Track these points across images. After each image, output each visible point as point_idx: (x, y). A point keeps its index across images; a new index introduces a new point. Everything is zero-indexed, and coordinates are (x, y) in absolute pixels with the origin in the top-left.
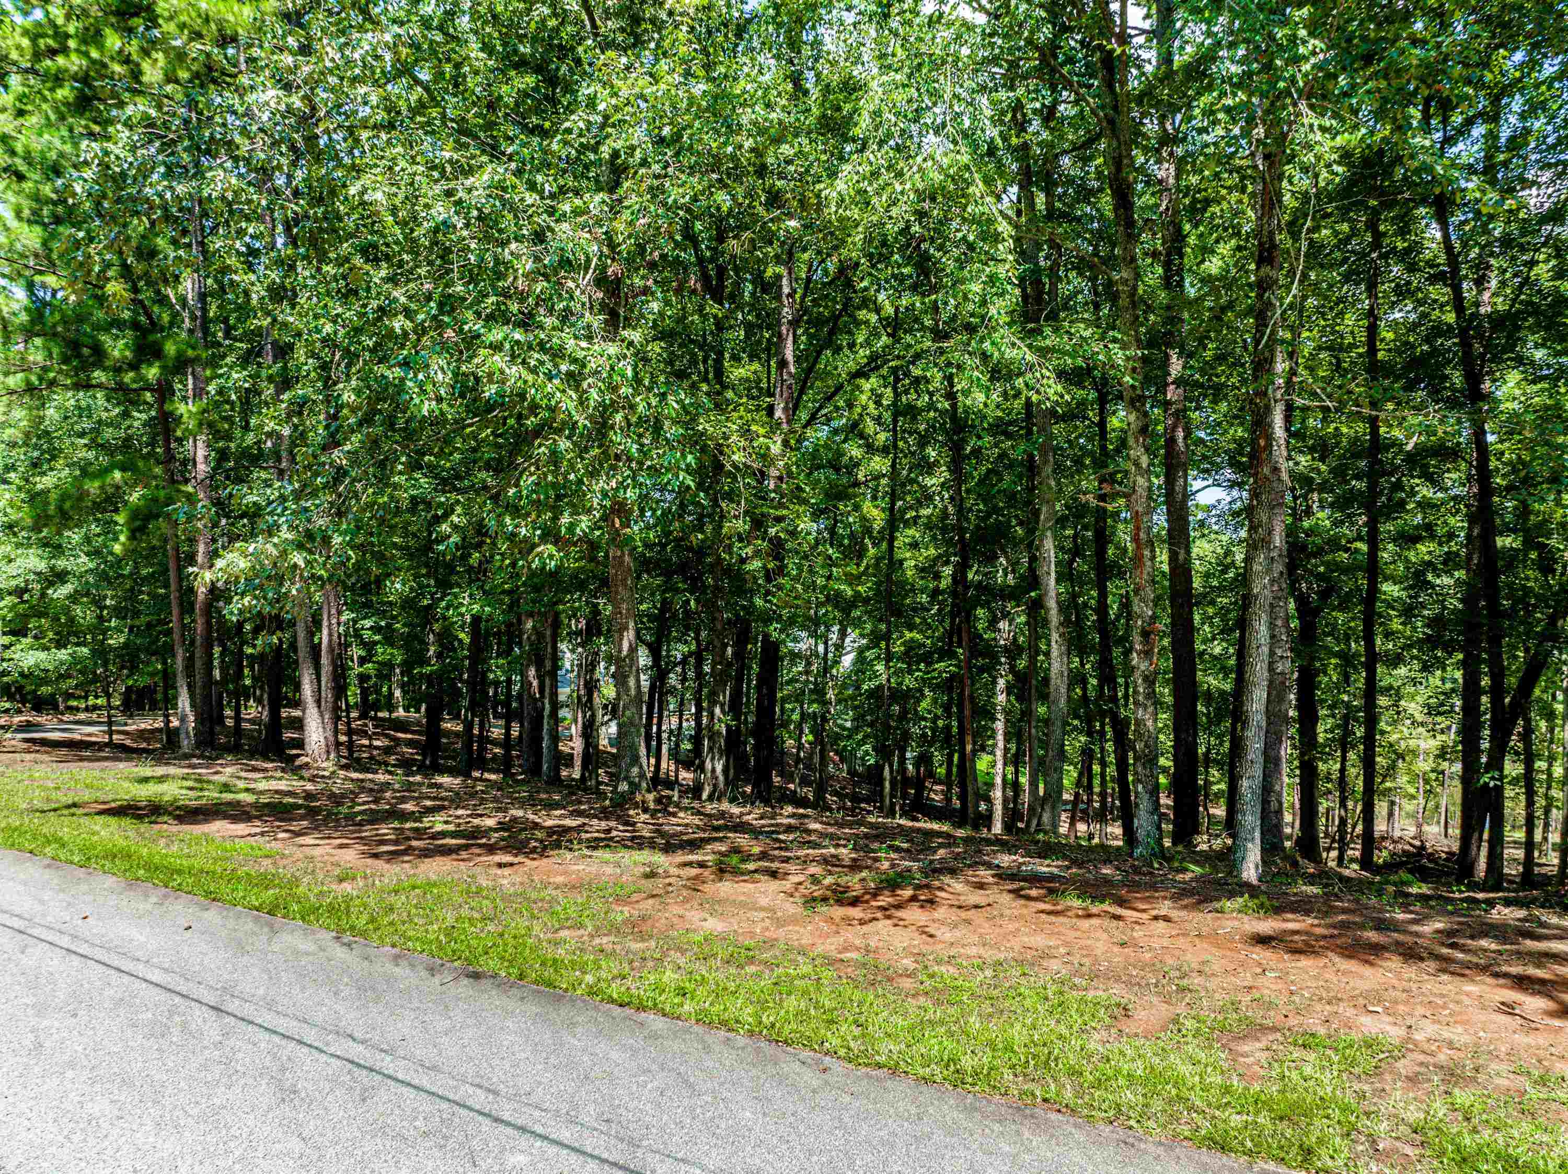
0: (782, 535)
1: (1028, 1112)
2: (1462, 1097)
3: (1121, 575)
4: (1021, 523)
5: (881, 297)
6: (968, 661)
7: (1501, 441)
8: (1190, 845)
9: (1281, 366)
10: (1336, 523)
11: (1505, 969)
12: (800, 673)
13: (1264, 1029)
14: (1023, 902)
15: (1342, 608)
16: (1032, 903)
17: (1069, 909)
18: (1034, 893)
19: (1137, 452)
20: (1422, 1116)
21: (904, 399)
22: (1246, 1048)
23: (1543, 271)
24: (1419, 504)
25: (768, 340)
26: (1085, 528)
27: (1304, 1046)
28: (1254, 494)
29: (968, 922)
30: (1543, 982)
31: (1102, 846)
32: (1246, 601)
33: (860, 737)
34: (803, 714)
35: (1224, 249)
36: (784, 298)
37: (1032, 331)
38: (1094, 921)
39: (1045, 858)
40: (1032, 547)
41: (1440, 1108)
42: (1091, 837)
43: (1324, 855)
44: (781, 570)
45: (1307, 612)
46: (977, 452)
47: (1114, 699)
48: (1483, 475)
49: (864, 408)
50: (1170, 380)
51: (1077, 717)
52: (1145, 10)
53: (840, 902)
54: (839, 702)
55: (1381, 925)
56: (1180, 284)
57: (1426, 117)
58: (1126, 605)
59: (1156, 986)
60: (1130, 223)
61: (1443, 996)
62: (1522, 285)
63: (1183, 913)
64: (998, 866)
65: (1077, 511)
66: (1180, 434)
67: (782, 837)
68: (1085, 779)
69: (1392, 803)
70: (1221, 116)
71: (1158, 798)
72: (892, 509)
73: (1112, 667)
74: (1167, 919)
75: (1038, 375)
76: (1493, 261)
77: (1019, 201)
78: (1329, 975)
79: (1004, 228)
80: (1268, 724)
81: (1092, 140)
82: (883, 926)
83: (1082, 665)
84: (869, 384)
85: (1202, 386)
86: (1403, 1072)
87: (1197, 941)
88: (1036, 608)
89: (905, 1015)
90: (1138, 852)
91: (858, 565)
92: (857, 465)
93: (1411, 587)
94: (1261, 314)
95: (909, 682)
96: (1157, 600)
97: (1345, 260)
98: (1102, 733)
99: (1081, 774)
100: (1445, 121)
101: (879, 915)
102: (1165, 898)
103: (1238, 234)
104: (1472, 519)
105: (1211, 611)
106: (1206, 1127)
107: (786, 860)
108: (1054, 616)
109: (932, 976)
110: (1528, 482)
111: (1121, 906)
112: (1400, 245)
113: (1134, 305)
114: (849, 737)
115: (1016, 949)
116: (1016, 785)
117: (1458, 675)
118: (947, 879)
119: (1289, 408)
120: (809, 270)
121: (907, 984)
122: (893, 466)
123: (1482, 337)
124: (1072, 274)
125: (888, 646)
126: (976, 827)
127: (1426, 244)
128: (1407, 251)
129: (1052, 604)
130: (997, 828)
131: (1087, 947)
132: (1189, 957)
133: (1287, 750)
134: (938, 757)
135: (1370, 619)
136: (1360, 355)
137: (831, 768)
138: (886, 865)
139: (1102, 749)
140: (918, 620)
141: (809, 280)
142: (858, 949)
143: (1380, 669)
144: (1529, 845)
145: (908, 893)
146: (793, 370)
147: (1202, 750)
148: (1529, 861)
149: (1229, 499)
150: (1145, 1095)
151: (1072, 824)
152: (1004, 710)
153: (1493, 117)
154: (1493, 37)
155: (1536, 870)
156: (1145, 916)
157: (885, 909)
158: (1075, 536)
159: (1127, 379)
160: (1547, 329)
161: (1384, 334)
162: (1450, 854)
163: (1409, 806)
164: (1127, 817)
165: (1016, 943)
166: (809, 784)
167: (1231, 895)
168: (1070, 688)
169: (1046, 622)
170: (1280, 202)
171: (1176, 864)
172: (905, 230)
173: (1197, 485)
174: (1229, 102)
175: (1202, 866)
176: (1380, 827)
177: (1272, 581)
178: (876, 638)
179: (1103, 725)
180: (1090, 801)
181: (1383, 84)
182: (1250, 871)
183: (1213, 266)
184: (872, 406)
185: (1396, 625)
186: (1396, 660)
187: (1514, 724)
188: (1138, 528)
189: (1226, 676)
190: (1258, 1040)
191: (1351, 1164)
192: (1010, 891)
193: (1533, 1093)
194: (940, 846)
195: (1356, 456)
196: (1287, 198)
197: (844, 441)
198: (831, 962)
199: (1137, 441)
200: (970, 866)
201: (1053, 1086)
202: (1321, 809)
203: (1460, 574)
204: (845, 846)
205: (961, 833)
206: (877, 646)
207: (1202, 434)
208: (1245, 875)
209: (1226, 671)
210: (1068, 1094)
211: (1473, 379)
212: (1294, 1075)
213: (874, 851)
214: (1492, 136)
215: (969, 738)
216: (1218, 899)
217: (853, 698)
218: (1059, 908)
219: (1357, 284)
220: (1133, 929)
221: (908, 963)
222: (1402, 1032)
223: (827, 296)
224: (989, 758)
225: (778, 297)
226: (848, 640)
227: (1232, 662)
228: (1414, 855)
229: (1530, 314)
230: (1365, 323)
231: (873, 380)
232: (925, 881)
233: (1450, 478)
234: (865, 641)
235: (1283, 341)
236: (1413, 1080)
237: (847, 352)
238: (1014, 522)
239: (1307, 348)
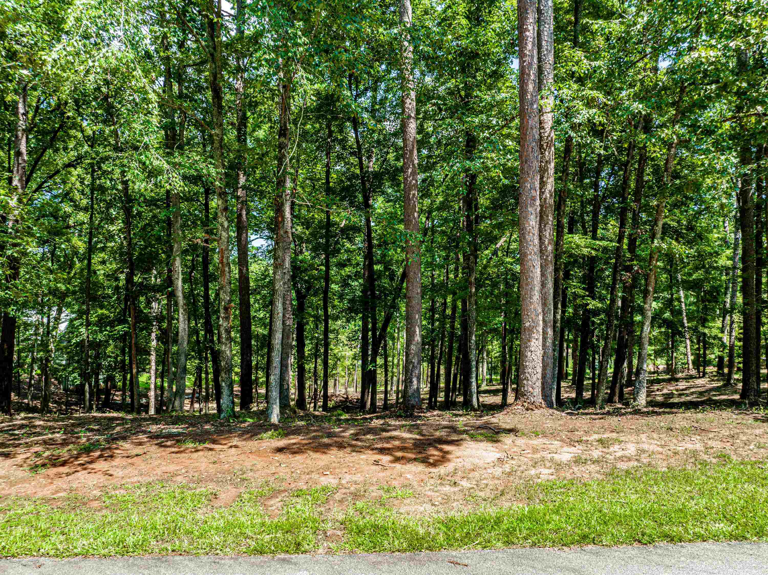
0: (16, 255)
1: (164, 559)
2: (360, 504)
3: (215, 279)
4: (164, 252)
5: (85, 124)
6: (134, 325)
7: (376, 226)
8: (248, 409)
9: (289, 184)
10: (313, 258)
11: (376, 446)
12: (31, 335)
13: (280, 492)
14: (163, 449)
15: (315, 295)
16: (168, 449)
17: (187, 449)
18: (169, 443)
19: (222, 219)
20: (344, 516)
21: (98, 182)
22: (272, 502)
23: (391, 156)
24: (345, 250)
25: (9, 139)
26: (198, 256)
27: (297, 496)
28: (277, 243)
29: (133, 464)
30: (389, 449)
31: (206, 414)
32: (273, 292)
33: (70, 369)
34: (33, 359)
35: (266, 127)
36: (20, 116)
37: (168, 153)
38: (200, 453)
39: (175, 424)
40: (169, 264)
41: (351, 512)
42: (201, 410)
43: (308, 406)
44: (15, 276)
45: (301, 297)
46: (139, 214)
47: (212, 341)
48: (369, 238)
49: (73, 184)
50: (239, 186)
51: (193, 351)
52: (232, 5)
53: (54, 465)
54: (57, 350)
55: (330, 435)
56: (245, 140)
57: (350, 84)
58: (217, 295)
59: (230, 480)
60: (220, 107)
61: (353, 462)
62: (384, 161)
63: (244, 443)
64: (150, 432)
65: (194, 248)
66: (244, 213)
67: (16, 432)
68: (198, 382)
69: (336, 380)
70: (263, 62)
71: (232, 388)
72: (90, 242)
73: (211, 326)
74: (236, 447)
75: (170, 175)
76: (374, 150)
77: (165, 86)
78: (308, 461)
79: (152, 96)
80: (282, 349)
81: (203, 63)
82: (82, 475)
83: (196, 324)
84: (76, 172)
85: (254, 191)
86: (337, 499)
87: (250, 455)
88: (171, 295)
89: (94, 522)
90: (222, 415)
91: (69, 273)
92: (69, 216)
93: (342, 286)
94: (280, 159)
95: (100, 337)
96: (232, 292)
97: (317, 140)
98: (206, 358)
99: (196, 379)
100: (357, 87)
101: (79, 468)
102: (235, 436)
103: (270, 120)
104: (365, 258)
105: (258, 297)
106: (253, 544)
107: (18, 445)
108: (181, 301)
109: (110, 497)
110: (386, 243)
111: (213, 443)
112: (340, 137)
113: (221, 147)
114: (64, 370)
115: (159, 474)
116: (162, 388)
117: (360, 323)
118: (121, 443)
119: (293, 204)
120: (38, 102)
121: (95, 504)
122: (91, 218)
123: (369, 181)
124: (192, 128)
125: (87, 318)
126: (139, 413)
127: (350, 138)
128: (342, 140)
129: (180, 294)
130: (152, 411)
131: (196, 467)
132: (246, 464)
133: (292, 360)
134: (118, 377)
135: (326, 300)
136: (323, 183)
137: (52, 388)
138: (84, 440)
139: (206, 366)
140: (106, 303)
141: (37, 108)
142: (65, 490)
143: (330, 322)
144: (386, 392)
145: (98, 453)
146: (26, 158)
147: (254, 363)
148: (386, 399)
149: (266, 245)
150: (224, 536)
151: (192, 404)
152: (155, 349)
153: (375, 90)
154: (375, 56)
155: (388, 402)
156: (225, 447)
157: (83, 465)
158: (193, 260)
159: (217, 183)
160: (392, 181)
161: (333, 175)
162: (358, 399)
163: (342, 381)
164: (218, 399)
165: (159, 472)
166: (38, 398)
167: (266, 430)
168: (190, 336)
169: (176, 304)
170: (289, 108)
171: (241, 419)
172: (98, 89)
173: (253, 237)
174: (267, 57)
175: (253, 419)
176: (331, 391)
177: (284, 284)
178: (80, 314)
179: (206, 354)
180: (201, 391)
181: (332, 64)
182: (275, 418)
183: (261, 134)
184: (78, 184)
185: (336, 302)
186: (336, 318)
187: (380, 343)
188: (222, 257)
189: (265, 328)
190: (277, 497)
191: (316, 545)
192: (156, 444)
193: (385, 496)
194: (118, 425)
195: (321, 228)
196: (293, 108)
197: (61, 202)
198: (46, 500)
199: (222, 214)
200: (134, 434)
201: (177, 542)
202: (307, 386)
203: (361, 281)
204: (58, 432)
205: (130, 417)
206: (81, 318)
207: (255, 214)
208: (272, 420)
209: (265, 325)
210: (186, 544)
211: (366, 199)
212: (293, 511)
213: (77, 433)
214: (374, 97)
215: (134, 366)
216: (260, 433)
217: (66, 348)
218: (182, 449)
219: (322, 152)
220: (219, 454)
221: (97, 493)
222: (337, 481)
223: (50, 119)
224: (148, 375)
225: (16, 113)
226: (63, 315)
227: (268, 321)
228: (344, 402)
229: (387, 174)
230: (325, 169)
231: (79, 169)
232: (107, 446)
233: (358, 240)
234: (74, 316)
235: (290, 174)
236: (341, 501)
237: (63, 153)
238: (160, 252)
239: (301, 178)
